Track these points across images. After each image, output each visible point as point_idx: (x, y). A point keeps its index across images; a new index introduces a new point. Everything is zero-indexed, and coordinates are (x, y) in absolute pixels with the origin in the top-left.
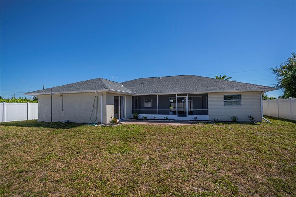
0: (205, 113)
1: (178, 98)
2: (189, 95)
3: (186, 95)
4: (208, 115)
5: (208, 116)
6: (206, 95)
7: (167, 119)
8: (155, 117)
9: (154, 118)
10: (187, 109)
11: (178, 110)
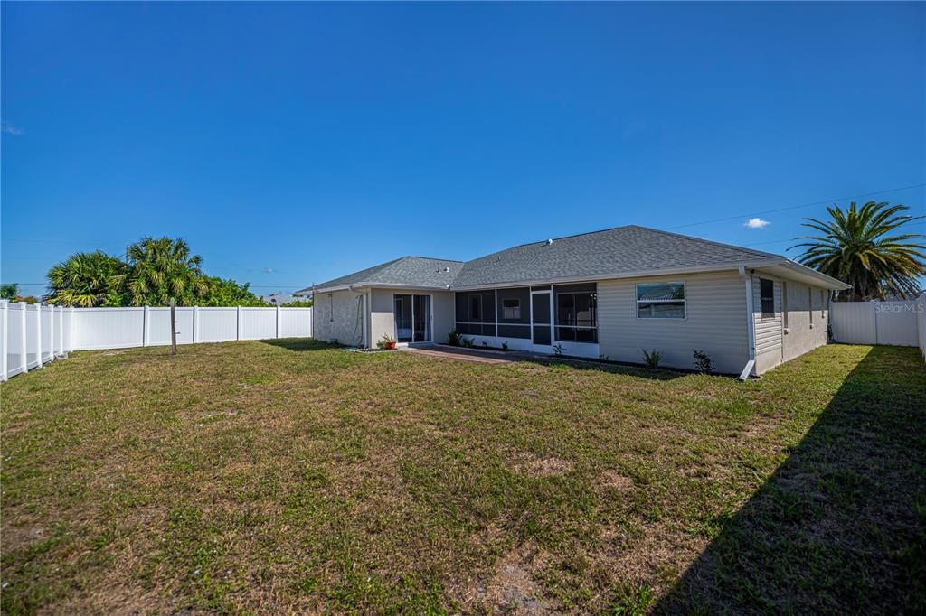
0: (590, 336)
1: (533, 295)
2: (557, 288)
3: (548, 288)
4: (596, 342)
5: (596, 347)
6: (592, 286)
7: (505, 348)
8: (484, 343)
9: (481, 345)
10: (552, 325)
11: (534, 327)
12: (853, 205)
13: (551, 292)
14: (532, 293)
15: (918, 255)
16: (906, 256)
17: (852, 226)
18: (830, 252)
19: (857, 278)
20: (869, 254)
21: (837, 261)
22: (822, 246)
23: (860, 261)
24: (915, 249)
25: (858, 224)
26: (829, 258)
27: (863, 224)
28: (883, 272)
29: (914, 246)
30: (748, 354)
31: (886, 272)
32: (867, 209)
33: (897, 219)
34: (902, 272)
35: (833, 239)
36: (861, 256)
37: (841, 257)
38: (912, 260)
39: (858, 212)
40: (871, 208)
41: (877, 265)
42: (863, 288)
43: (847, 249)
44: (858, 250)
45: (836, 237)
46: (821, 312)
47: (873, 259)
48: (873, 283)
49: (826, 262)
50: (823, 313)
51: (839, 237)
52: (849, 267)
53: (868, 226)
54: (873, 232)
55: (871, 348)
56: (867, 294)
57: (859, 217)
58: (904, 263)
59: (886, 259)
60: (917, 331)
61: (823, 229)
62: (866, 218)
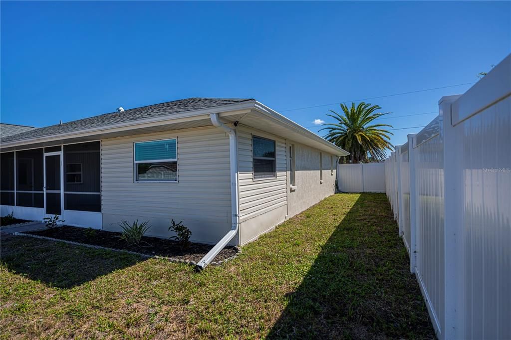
1: (46, 158)
3: (59, 148)
4: (100, 210)
5: (100, 216)
8: (12, 212)
10: (62, 192)
11: (47, 193)
12: (353, 104)
13: (61, 153)
14: (45, 155)
15: (385, 136)
16: (379, 137)
17: (353, 117)
18: (341, 133)
19: (355, 150)
20: (361, 135)
21: (345, 139)
22: (337, 129)
23: (357, 139)
24: (384, 133)
25: (356, 116)
26: (340, 137)
27: (358, 116)
28: (368, 145)
29: (383, 131)
30: (230, 223)
31: (369, 145)
32: (361, 107)
33: (375, 115)
34: (377, 146)
35: (343, 125)
36: (357, 135)
37: (347, 136)
38: (382, 139)
39: (356, 109)
40: (363, 107)
41: (365, 141)
42: (358, 156)
43: (350, 131)
44: (356, 132)
45: (344, 123)
46: (330, 171)
47: (363, 138)
48: (363, 153)
49: (339, 139)
50: (332, 172)
51: (346, 124)
52: (350, 143)
53: (361, 117)
54: (364, 121)
55: (359, 195)
56: (360, 160)
57: (357, 112)
58: (378, 141)
59: (369, 138)
60: (385, 183)
61: (338, 119)
62: (360, 113)
